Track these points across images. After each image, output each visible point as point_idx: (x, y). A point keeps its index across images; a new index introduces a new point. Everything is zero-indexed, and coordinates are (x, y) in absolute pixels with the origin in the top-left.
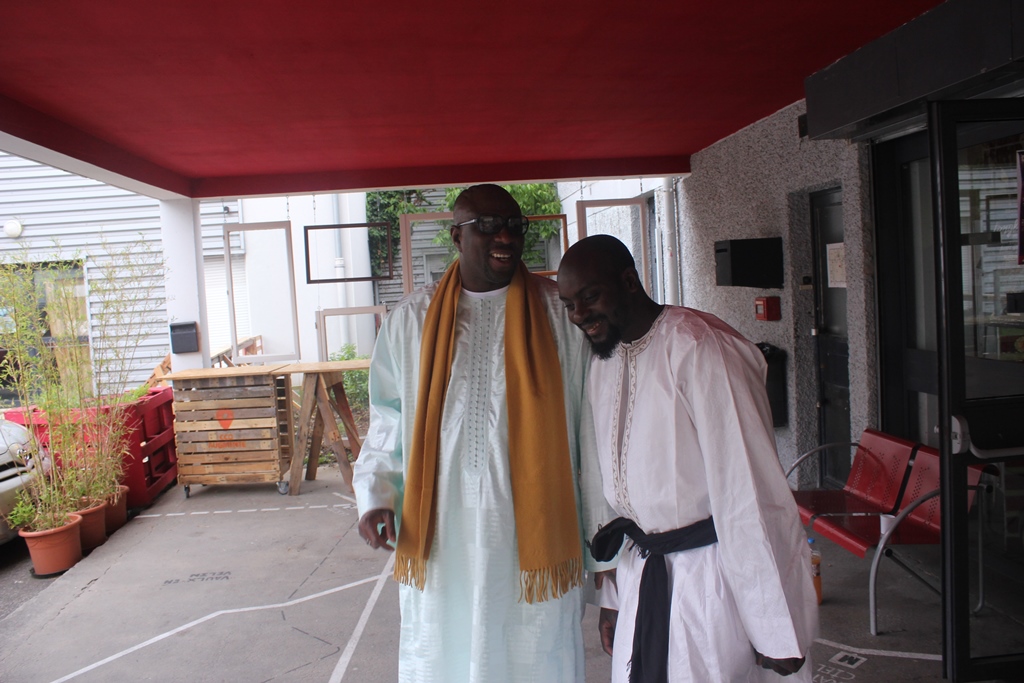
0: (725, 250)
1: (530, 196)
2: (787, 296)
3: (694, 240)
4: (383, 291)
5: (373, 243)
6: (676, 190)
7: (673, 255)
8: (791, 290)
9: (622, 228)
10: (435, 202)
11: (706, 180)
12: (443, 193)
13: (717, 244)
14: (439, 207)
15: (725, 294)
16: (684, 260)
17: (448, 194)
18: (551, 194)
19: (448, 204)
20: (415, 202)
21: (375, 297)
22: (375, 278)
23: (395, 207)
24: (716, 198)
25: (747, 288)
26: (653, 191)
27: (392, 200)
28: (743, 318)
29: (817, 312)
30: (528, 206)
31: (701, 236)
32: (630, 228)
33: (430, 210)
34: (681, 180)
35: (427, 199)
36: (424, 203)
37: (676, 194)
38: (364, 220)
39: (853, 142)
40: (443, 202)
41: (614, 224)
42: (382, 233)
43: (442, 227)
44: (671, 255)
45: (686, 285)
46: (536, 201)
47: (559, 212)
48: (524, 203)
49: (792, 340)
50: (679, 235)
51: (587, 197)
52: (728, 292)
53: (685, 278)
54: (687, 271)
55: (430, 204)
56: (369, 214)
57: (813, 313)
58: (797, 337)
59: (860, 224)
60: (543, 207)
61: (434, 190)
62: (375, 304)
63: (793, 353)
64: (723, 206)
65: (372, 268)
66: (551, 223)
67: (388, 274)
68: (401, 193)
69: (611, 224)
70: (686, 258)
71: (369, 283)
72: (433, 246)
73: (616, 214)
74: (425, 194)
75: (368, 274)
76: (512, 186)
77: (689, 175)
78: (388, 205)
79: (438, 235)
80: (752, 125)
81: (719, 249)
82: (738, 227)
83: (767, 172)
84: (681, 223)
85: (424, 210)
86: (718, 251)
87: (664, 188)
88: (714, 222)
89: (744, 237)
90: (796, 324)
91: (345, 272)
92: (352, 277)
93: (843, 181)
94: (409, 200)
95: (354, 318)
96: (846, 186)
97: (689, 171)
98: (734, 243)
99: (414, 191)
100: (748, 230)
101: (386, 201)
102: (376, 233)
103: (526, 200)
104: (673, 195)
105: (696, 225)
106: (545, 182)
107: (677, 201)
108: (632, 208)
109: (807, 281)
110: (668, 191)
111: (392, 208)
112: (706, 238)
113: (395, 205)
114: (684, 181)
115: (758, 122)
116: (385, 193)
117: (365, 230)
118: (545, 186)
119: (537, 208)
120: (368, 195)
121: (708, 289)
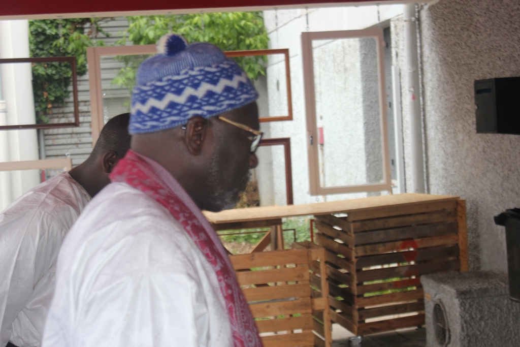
0: (488, 90)
1: (232, 28)
3: (443, 79)
4: (50, 142)
5: (39, 84)
6: (419, 19)
7: (415, 97)
9: (348, 65)
10: (114, 34)
11: (458, 7)
12: (125, 23)
13: (477, 83)
14: (121, 40)
15: (482, 144)
16: (428, 103)
17: (132, 25)
18: (256, 24)
19: (131, 37)
20: (90, 33)
21: (39, 150)
22: (40, 125)
23: (65, 39)
24: (471, 28)
25: (512, 136)
26: (388, 21)
27: (62, 31)
28: (506, 172)
30: (229, 39)
31: (451, 74)
32: (358, 65)
33: (109, 43)
34: (426, 7)
35: (104, 30)
36: (100, 35)
37: (420, 25)
38: (26, 55)
40: (125, 33)
41: (338, 60)
42: (49, 71)
43: (122, 64)
44: (414, 98)
45: (432, 133)
46: (240, 34)
47: (266, 46)
48: (225, 36)
50: (422, 74)
51: (314, 29)
52: (487, 142)
53: (430, 125)
54: (433, 117)
55: (108, 36)
56: (33, 47)
60: (248, 42)
61: (112, 19)
62: (40, 158)
64: (480, 37)
65: (37, 113)
66: (257, 60)
67: (73, 120)
68: (72, 22)
69: (334, 61)
70: (431, 101)
71: (32, 132)
72: (114, 87)
73: (340, 49)
74: (102, 24)
75: (32, 121)
76: (211, 16)
78: (56, 37)
79: (121, 74)
81: (480, 88)
82: (499, 62)
84: (425, 59)
85: (102, 44)
86: (478, 92)
87: (405, 17)
88: (469, 57)
89: (508, 75)
91: (7, 118)
92: (16, 124)
94: (82, 30)
95: (18, 174)
98: (498, 81)
99: (88, 20)
100: (513, 67)
101: (53, 32)
102: (41, 70)
103: (226, 32)
104: (415, 25)
105: (444, 62)
106: (249, 10)
107: (420, 32)
108: (361, 41)
110: (410, 21)
111: (61, 41)
112: (457, 77)
113: (66, 36)
114: (430, 9)
116: (52, 22)
117: (27, 68)
118: (250, 15)
119: (240, 41)
120: (31, 24)
121: (460, 137)
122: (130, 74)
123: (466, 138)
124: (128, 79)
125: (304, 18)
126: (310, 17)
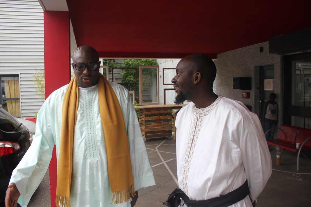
0: (237, 80)
1: (150, 62)
2: (252, 93)
8: (254, 91)
10: (119, 63)
12: (124, 60)
19: (125, 63)
20: (113, 62)
24: (227, 66)
29: (260, 96)
33: (118, 65)
35: (116, 61)
39: (279, 55)
40: (123, 63)
49: (254, 103)
55: (117, 63)
57: (259, 97)
58: (255, 103)
59: (280, 75)
61: (118, 59)
63: (254, 107)
64: (229, 68)
76: (146, 59)
77: (216, 59)
79: (122, 72)
80: (242, 48)
83: (247, 60)
90: (255, 99)
93: (275, 64)
96: (276, 65)
97: (216, 58)
99: (113, 59)
106: (154, 59)
109: (258, 88)
115: (244, 47)
122: (125, 72)
123: (224, 90)
124: (124, 73)
125: (172, 61)
126: (173, 61)
